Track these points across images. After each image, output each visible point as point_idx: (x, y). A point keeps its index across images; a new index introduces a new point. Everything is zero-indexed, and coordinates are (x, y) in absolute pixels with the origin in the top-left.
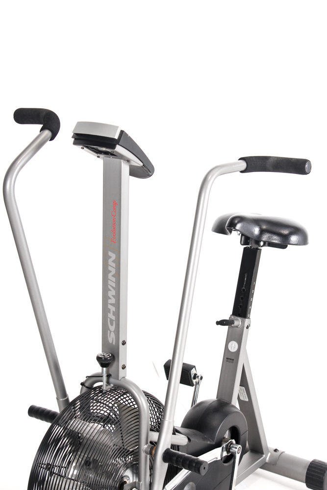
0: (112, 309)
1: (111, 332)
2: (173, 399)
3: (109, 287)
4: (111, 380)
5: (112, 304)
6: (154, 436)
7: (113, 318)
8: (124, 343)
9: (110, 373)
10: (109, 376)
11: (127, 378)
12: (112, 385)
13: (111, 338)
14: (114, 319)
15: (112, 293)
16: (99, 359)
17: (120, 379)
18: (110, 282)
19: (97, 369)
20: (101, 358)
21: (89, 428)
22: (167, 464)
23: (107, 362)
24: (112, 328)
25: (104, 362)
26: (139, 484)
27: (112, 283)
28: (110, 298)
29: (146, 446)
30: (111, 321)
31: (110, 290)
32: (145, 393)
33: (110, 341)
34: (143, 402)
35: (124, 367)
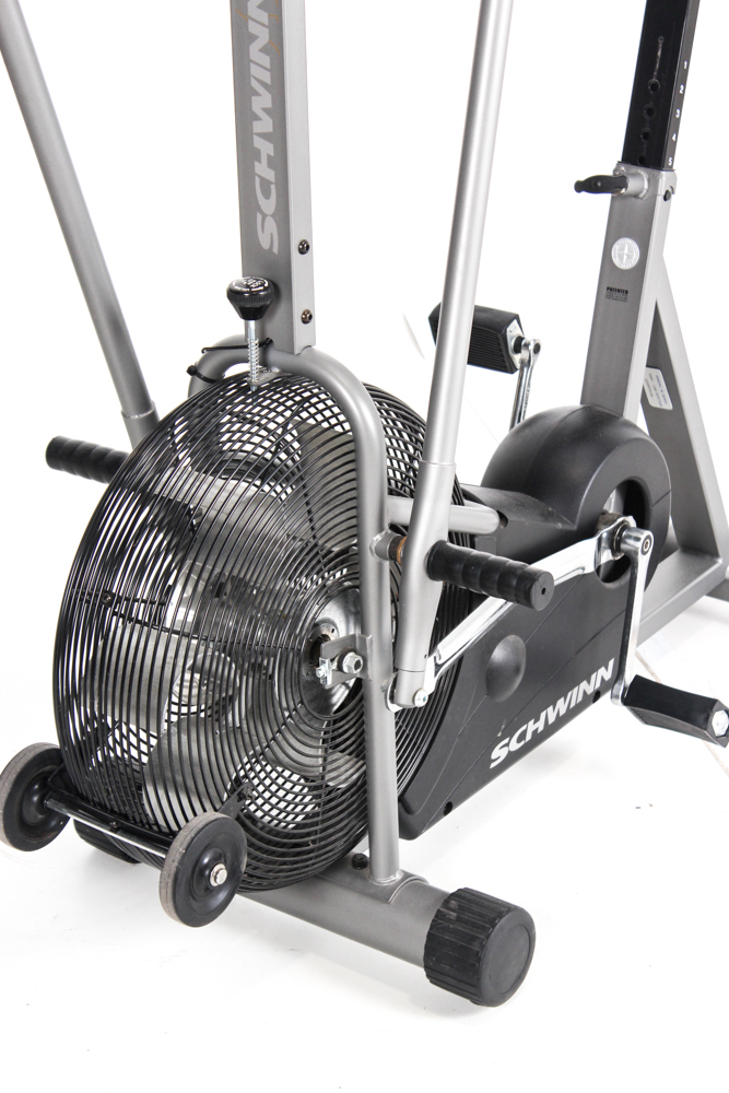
0: (266, 149)
1: (264, 216)
2: (449, 402)
3: (254, 84)
4: (273, 355)
5: (264, 136)
6: (401, 509)
7: (270, 175)
8: (304, 248)
9: (270, 335)
10: (265, 344)
11: (319, 347)
12: (276, 370)
13: (268, 235)
14: (272, 179)
15: (261, 102)
16: (234, 295)
17: (296, 352)
18: (254, 70)
19: (232, 326)
20: (240, 293)
21: (214, 491)
22: (438, 586)
23: (258, 305)
24: (269, 205)
25: (247, 304)
26: (363, 641)
27: (260, 73)
28: (257, 118)
29: (378, 537)
30: (265, 183)
31: (257, 94)
32: (370, 389)
33: (265, 245)
34: (368, 417)
35: (307, 318)
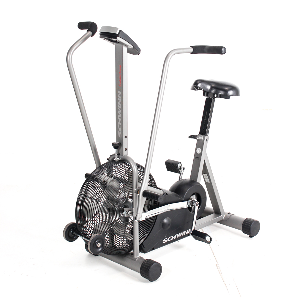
0: (120, 119)
1: (119, 131)
2: (148, 165)
3: (119, 109)
4: (120, 156)
5: (120, 117)
6: (140, 185)
7: (120, 124)
8: (126, 137)
9: (120, 152)
10: (119, 154)
11: (129, 155)
12: (121, 159)
14: (121, 125)
15: (120, 112)
16: (113, 144)
17: (124, 155)
18: (119, 106)
19: (114, 151)
20: (114, 144)
21: (108, 178)
22: (145, 198)
23: (117, 146)
24: (120, 129)
25: (115, 146)
26: (133, 209)
27: (120, 107)
28: (119, 114)
29: (136, 189)
30: (120, 125)
31: (119, 110)
32: (136, 164)
33: (119, 136)
34: (135, 168)
35: (126, 150)
